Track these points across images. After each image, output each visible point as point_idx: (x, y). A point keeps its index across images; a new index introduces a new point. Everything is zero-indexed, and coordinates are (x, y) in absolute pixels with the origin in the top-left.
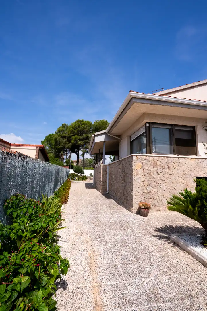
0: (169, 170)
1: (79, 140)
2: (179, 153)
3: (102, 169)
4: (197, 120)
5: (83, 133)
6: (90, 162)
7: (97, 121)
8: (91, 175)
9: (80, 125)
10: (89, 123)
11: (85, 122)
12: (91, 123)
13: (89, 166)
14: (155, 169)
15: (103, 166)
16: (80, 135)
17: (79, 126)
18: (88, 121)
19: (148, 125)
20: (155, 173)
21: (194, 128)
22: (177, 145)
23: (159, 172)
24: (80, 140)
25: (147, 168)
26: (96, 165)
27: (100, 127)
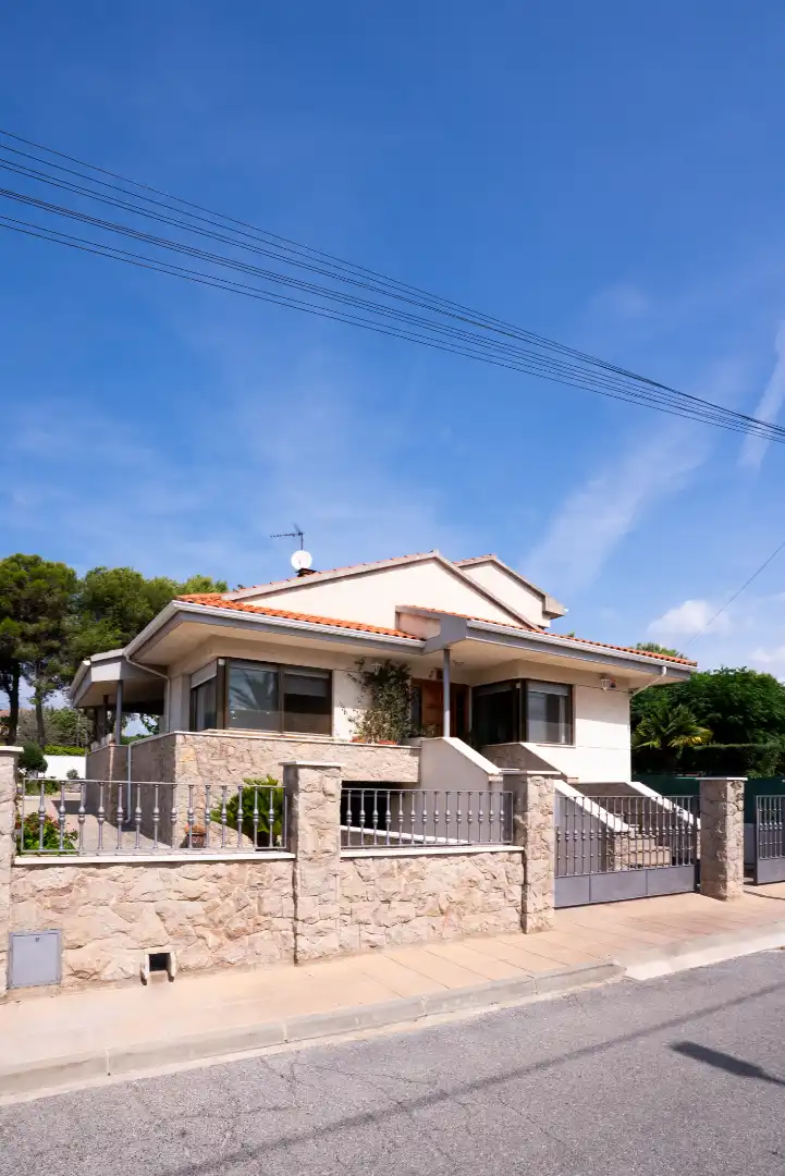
0: (253, 764)
1: (19, 640)
2: (290, 728)
3: (112, 756)
4: (338, 656)
5: (35, 609)
6: (66, 723)
7: (97, 571)
8: (73, 775)
9: (23, 578)
10: (64, 573)
11: (49, 565)
12: (71, 576)
13: (62, 739)
14: (223, 762)
15: (115, 751)
16: (26, 620)
17: (20, 583)
18: (59, 566)
19: (221, 662)
20: (224, 771)
21: (330, 673)
22: (287, 709)
23: (230, 768)
24: (26, 638)
25: (205, 760)
26: (95, 746)
27: (112, 598)
